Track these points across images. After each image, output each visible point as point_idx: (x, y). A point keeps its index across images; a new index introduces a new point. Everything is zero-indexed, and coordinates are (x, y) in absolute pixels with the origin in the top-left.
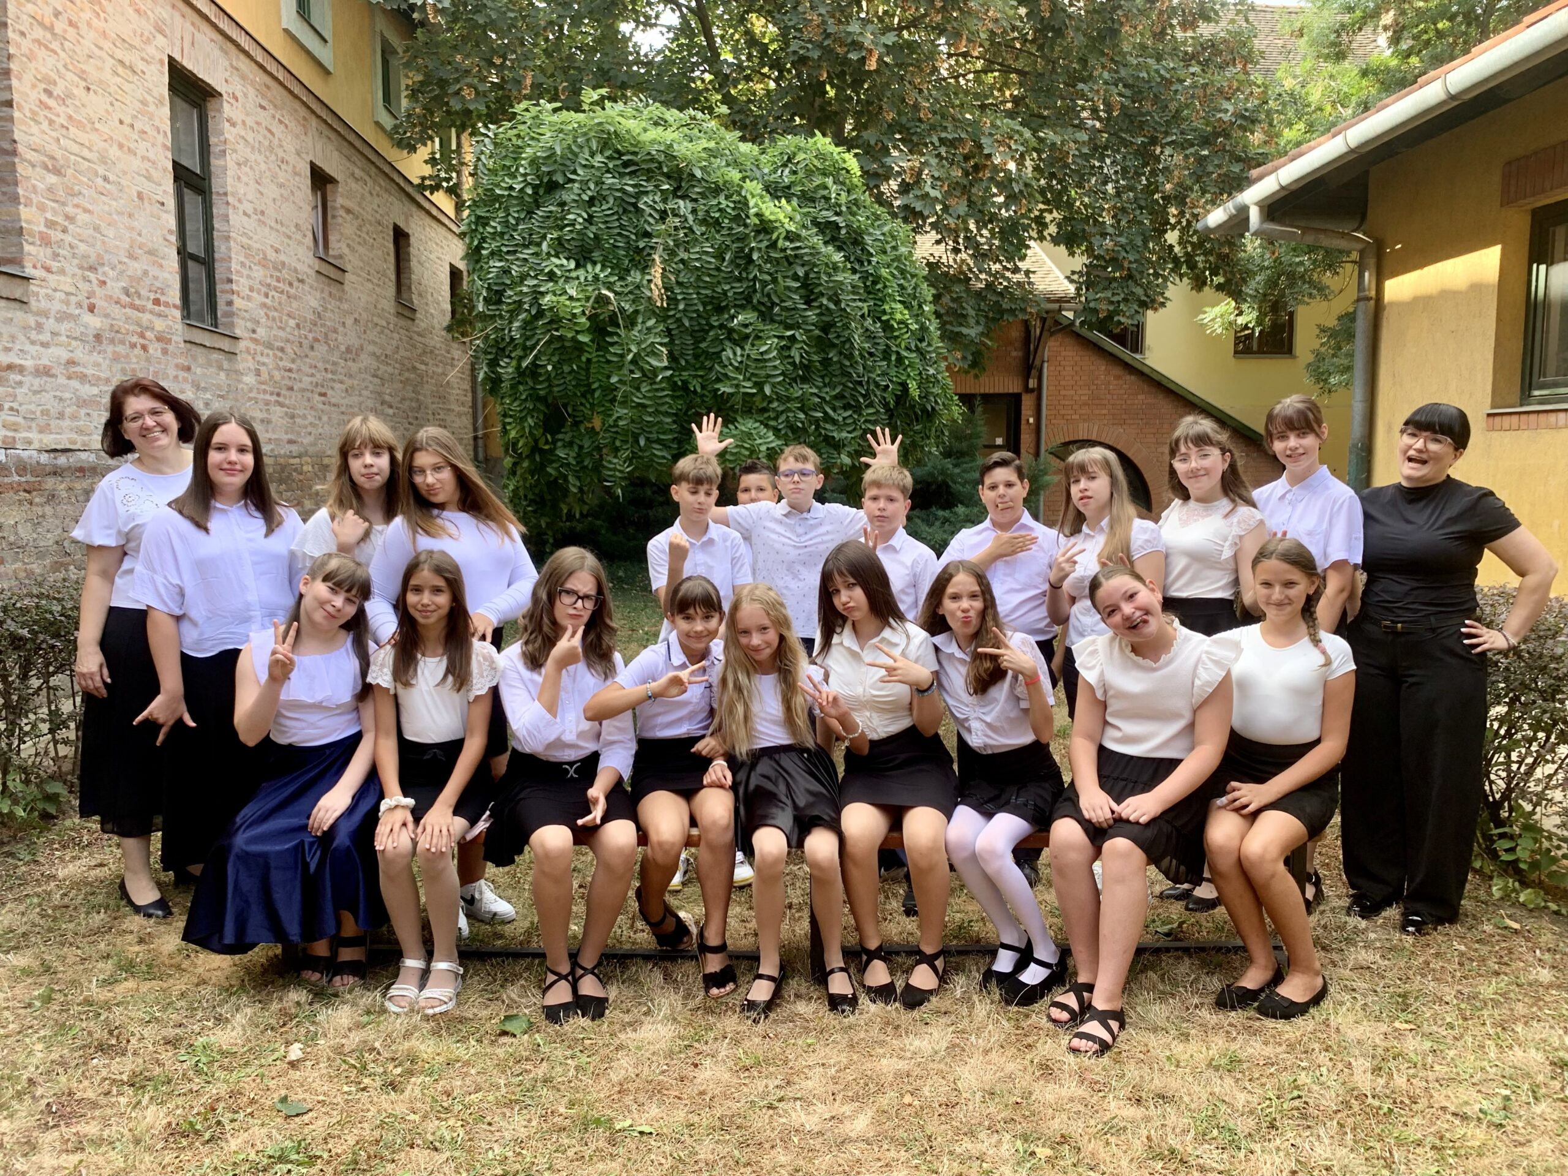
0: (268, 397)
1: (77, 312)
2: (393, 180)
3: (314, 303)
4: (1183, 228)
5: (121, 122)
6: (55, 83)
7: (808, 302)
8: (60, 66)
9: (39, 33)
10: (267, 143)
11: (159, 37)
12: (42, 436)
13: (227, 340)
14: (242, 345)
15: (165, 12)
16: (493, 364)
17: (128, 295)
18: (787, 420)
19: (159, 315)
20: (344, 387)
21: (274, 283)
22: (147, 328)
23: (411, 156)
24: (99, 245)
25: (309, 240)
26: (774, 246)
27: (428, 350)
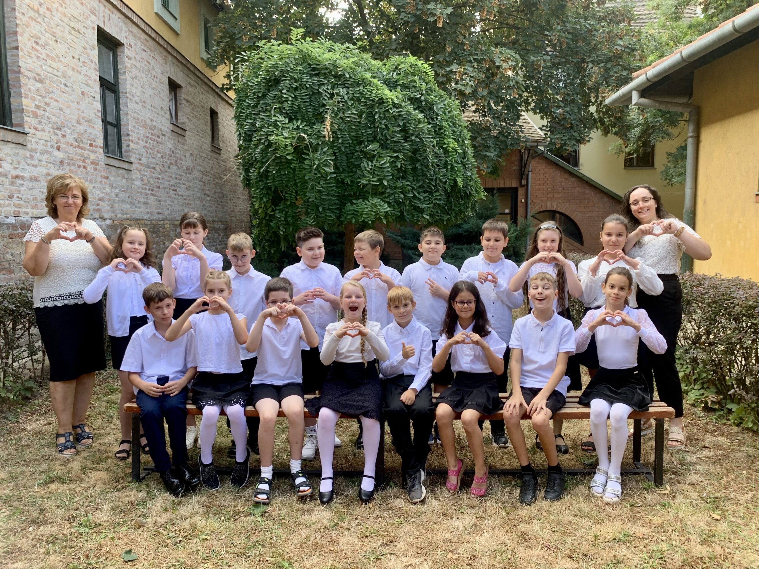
0: (147, 191)
1: (51, 150)
2: (210, 86)
3: (170, 146)
4: (598, 104)
5: (73, 57)
6: (40, 38)
7: (406, 139)
8: (42, 30)
9: (32, 14)
10: (146, 68)
11: (93, 16)
12: (33, 210)
13: (127, 164)
14: (134, 166)
15: (96, 4)
16: (247, 171)
17: (77, 142)
18: (394, 198)
19: (92, 152)
20: (185, 186)
21: (150, 136)
22: (86, 158)
23: (216, 73)
24: (62, 117)
25: (168, 115)
26: (388, 111)
27: (227, 168)
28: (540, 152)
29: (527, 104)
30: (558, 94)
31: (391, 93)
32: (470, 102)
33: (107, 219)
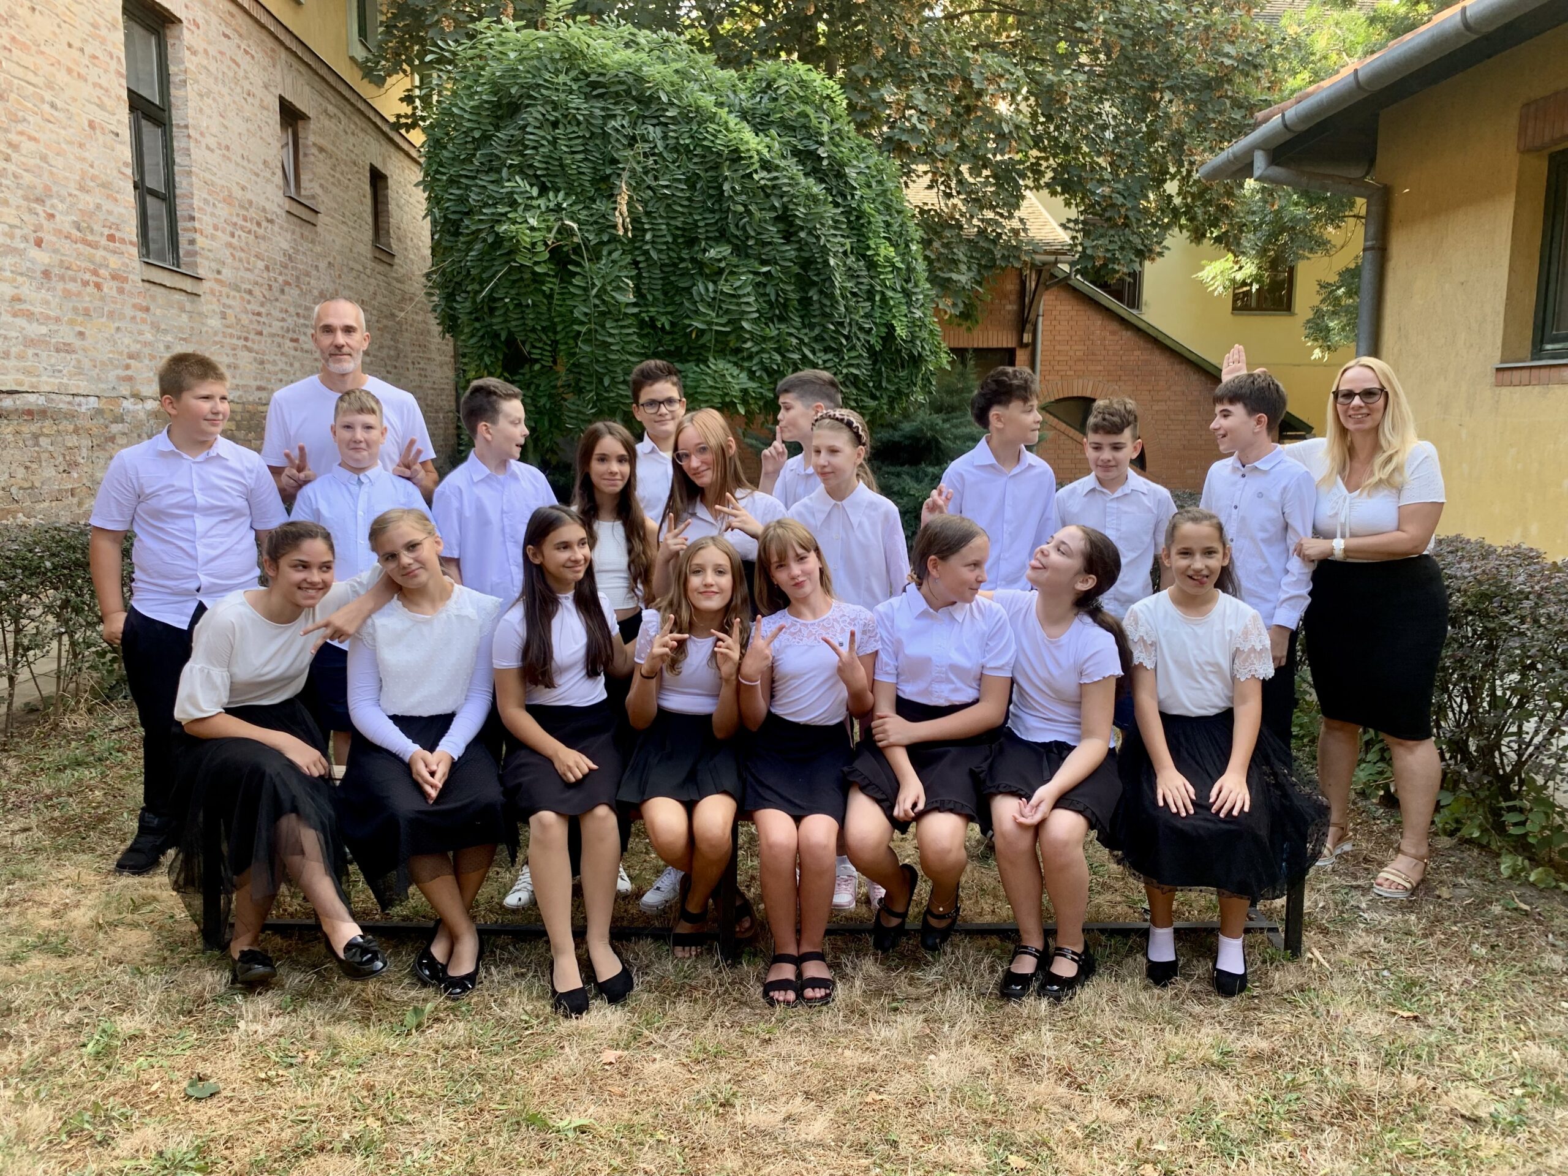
0: (235, 341)
1: (22, 246)
2: (369, 119)
3: (285, 245)
4: (1183, 178)
5: (70, 45)
7: (787, 238)
10: (231, 74)
13: (189, 281)
14: (206, 286)
16: (450, 298)
17: (79, 229)
18: (761, 362)
19: (115, 252)
21: (241, 222)
22: (101, 265)
23: (383, 90)
24: (46, 175)
25: (278, 178)
26: (750, 176)
27: (407, 296)
28: (1061, 275)
29: (1038, 173)
30: (1099, 154)
31: (758, 139)
32: (922, 168)
33: (147, 398)
